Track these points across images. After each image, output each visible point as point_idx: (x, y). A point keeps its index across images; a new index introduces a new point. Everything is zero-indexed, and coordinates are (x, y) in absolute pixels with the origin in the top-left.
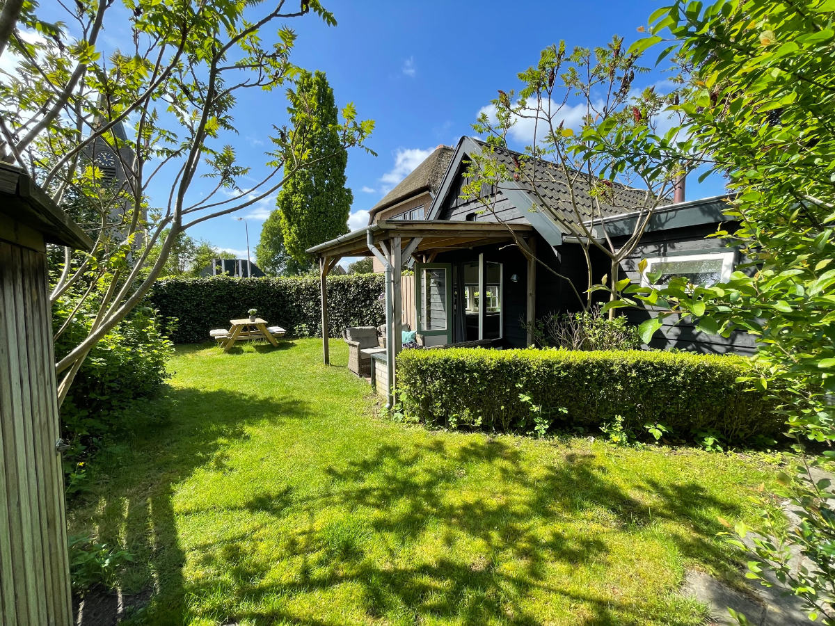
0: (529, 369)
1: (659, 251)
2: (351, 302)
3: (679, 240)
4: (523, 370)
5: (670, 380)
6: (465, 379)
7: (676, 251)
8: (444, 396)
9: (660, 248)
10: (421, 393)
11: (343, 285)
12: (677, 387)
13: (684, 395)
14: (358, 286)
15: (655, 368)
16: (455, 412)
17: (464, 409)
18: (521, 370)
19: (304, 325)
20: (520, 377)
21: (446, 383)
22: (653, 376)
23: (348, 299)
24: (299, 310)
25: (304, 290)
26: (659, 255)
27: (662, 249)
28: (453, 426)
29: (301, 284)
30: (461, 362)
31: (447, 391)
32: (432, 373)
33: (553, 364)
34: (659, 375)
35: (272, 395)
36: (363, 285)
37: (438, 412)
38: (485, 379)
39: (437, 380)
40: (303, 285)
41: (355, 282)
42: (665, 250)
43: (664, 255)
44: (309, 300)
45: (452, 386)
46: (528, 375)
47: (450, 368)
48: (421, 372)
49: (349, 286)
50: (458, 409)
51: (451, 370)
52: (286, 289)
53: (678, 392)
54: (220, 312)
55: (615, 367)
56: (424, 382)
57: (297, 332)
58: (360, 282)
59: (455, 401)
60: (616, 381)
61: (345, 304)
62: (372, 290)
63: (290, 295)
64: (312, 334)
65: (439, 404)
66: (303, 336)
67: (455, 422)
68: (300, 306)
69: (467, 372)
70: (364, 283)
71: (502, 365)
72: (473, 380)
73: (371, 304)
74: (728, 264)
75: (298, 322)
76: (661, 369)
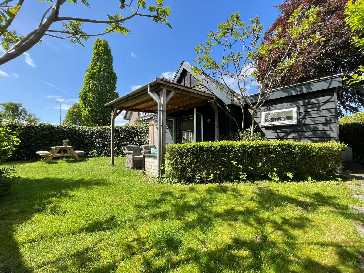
0: (235, 148)
1: (267, 108)
2: (122, 139)
3: (275, 104)
4: (232, 149)
5: (292, 152)
6: (204, 155)
7: (274, 108)
8: (192, 165)
9: (267, 107)
10: (180, 165)
11: (118, 130)
12: (295, 155)
13: (298, 158)
14: (126, 131)
15: (286, 146)
16: (198, 174)
17: (203, 171)
18: (231, 149)
19: (95, 151)
20: (230, 153)
21: (194, 158)
22: (286, 150)
23: (120, 137)
24: (92, 143)
25: (96, 133)
26: (268, 110)
27: (268, 108)
28: (198, 181)
29: (94, 130)
30: (202, 147)
31: (194, 162)
32: (186, 153)
33: (246, 146)
34: (288, 150)
35: (83, 178)
36: (129, 130)
37: (189, 174)
38: (214, 155)
39: (189, 157)
40: (96, 130)
41: (125, 129)
42: (270, 108)
43: (270, 110)
44: (98, 138)
45: (196, 160)
46: (235, 151)
47: (196, 150)
48: (180, 154)
49: (121, 131)
50: (200, 172)
51: (196, 151)
52: (85, 132)
53: (295, 157)
54: (44, 143)
55: (271, 147)
56: (182, 159)
57: (91, 154)
58: (127, 129)
59: (198, 168)
60: (271, 153)
61: (119, 140)
62: (133, 133)
63: (88, 135)
64: (99, 155)
65: (190, 170)
66: (94, 156)
67: (198, 179)
68: (93, 141)
69: (205, 151)
70: (129, 129)
71: (222, 147)
72: (208, 156)
73: (132, 140)
74: (294, 111)
75: (91, 149)
76: (289, 147)
